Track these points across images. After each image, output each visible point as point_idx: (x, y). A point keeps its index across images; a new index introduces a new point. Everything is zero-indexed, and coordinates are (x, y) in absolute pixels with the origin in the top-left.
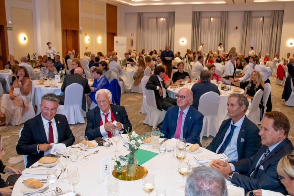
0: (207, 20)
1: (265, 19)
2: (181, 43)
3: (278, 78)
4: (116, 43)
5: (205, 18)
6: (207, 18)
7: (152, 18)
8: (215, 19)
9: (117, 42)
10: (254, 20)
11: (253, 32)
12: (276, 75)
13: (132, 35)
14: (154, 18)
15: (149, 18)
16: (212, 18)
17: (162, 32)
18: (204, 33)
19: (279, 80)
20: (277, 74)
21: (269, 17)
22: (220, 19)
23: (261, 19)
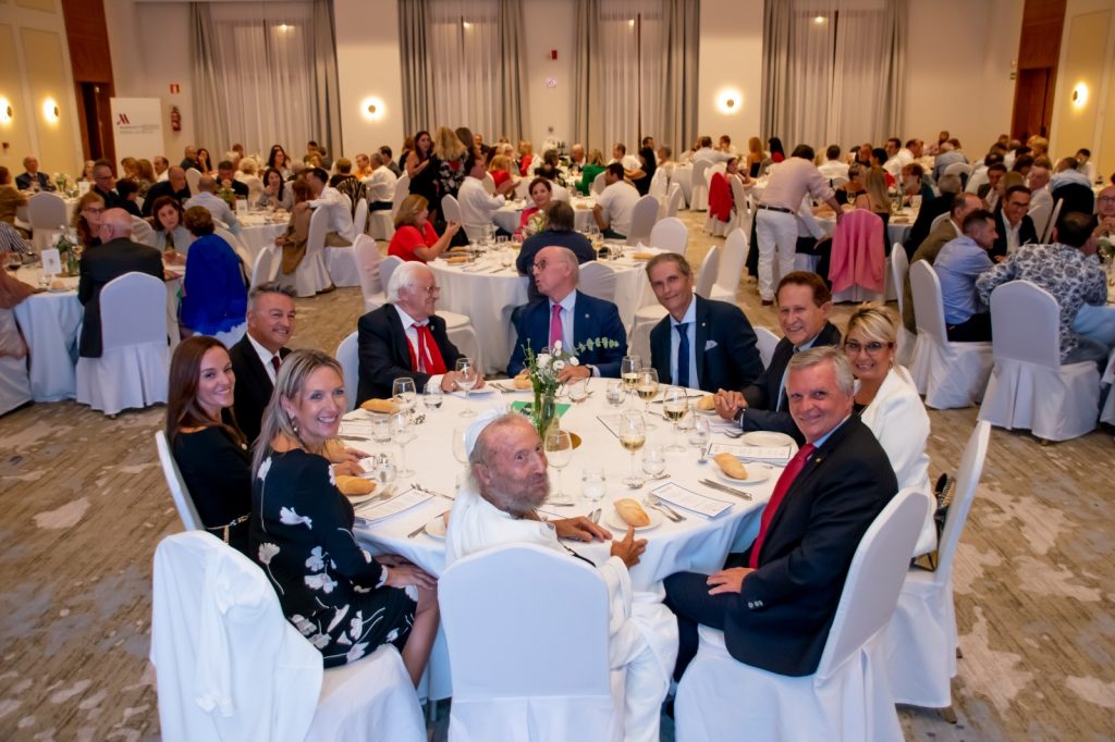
0: (453, 27)
1: (644, 24)
2: (367, 115)
3: (715, 216)
4: (122, 124)
5: (443, 21)
6: (449, 21)
7: (247, 24)
8: (478, 25)
9: (124, 119)
10: (609, 28)
11: (610, 68)
12: (708, 208)
13: (175, 88)
14: (256, 24)
15: (233, 24)
16: (468, 21)
17: (291, 78)
18: (444, 76)
19: (719, 223)
20: (710, 203)
21: (656, 17)
22: (496, 26)
23: (632, 23)
